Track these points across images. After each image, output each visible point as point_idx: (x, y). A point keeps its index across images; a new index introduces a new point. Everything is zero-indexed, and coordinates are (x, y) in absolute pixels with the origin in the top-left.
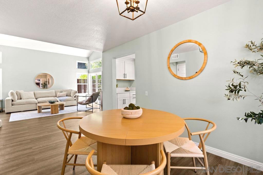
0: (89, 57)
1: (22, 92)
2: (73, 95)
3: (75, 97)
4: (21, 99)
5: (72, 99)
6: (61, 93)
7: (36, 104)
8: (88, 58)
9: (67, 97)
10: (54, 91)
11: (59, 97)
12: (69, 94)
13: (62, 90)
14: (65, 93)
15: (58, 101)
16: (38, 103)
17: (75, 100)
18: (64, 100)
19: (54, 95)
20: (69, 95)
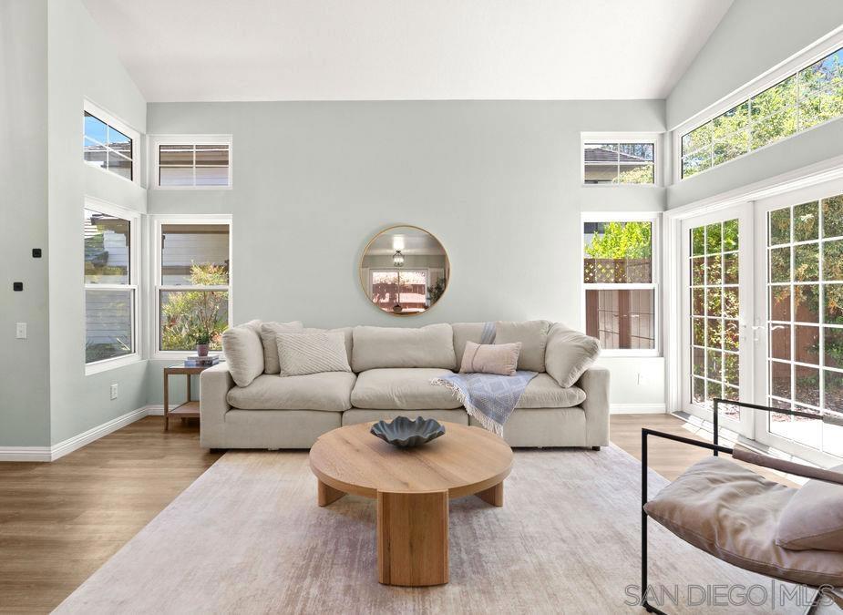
0: (668, 97)
1: (287, 330)
2: (570, 372)
3: (578, 384)
4: (278, 373)
5: (561, 399)
6: (486, 348)
7: (342, 413)
8: (662, 105)
9: (523, 378)
10: (446, 329)
11: (475, 372)
12: (534, 359)
13: (490, 325)
14: (506, 349)
15: (463, 408)
16: (353, 408)
17: (580, 406)
18: (505, 399)
19: (448, 355)
20: (540, 367)
